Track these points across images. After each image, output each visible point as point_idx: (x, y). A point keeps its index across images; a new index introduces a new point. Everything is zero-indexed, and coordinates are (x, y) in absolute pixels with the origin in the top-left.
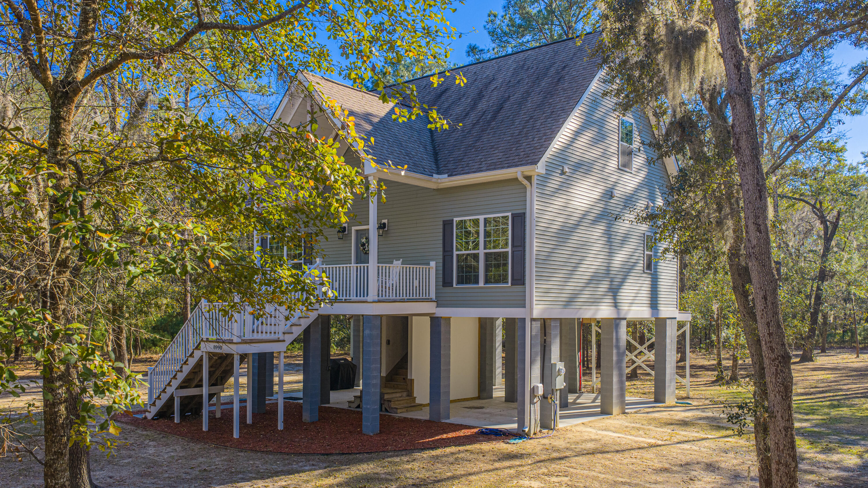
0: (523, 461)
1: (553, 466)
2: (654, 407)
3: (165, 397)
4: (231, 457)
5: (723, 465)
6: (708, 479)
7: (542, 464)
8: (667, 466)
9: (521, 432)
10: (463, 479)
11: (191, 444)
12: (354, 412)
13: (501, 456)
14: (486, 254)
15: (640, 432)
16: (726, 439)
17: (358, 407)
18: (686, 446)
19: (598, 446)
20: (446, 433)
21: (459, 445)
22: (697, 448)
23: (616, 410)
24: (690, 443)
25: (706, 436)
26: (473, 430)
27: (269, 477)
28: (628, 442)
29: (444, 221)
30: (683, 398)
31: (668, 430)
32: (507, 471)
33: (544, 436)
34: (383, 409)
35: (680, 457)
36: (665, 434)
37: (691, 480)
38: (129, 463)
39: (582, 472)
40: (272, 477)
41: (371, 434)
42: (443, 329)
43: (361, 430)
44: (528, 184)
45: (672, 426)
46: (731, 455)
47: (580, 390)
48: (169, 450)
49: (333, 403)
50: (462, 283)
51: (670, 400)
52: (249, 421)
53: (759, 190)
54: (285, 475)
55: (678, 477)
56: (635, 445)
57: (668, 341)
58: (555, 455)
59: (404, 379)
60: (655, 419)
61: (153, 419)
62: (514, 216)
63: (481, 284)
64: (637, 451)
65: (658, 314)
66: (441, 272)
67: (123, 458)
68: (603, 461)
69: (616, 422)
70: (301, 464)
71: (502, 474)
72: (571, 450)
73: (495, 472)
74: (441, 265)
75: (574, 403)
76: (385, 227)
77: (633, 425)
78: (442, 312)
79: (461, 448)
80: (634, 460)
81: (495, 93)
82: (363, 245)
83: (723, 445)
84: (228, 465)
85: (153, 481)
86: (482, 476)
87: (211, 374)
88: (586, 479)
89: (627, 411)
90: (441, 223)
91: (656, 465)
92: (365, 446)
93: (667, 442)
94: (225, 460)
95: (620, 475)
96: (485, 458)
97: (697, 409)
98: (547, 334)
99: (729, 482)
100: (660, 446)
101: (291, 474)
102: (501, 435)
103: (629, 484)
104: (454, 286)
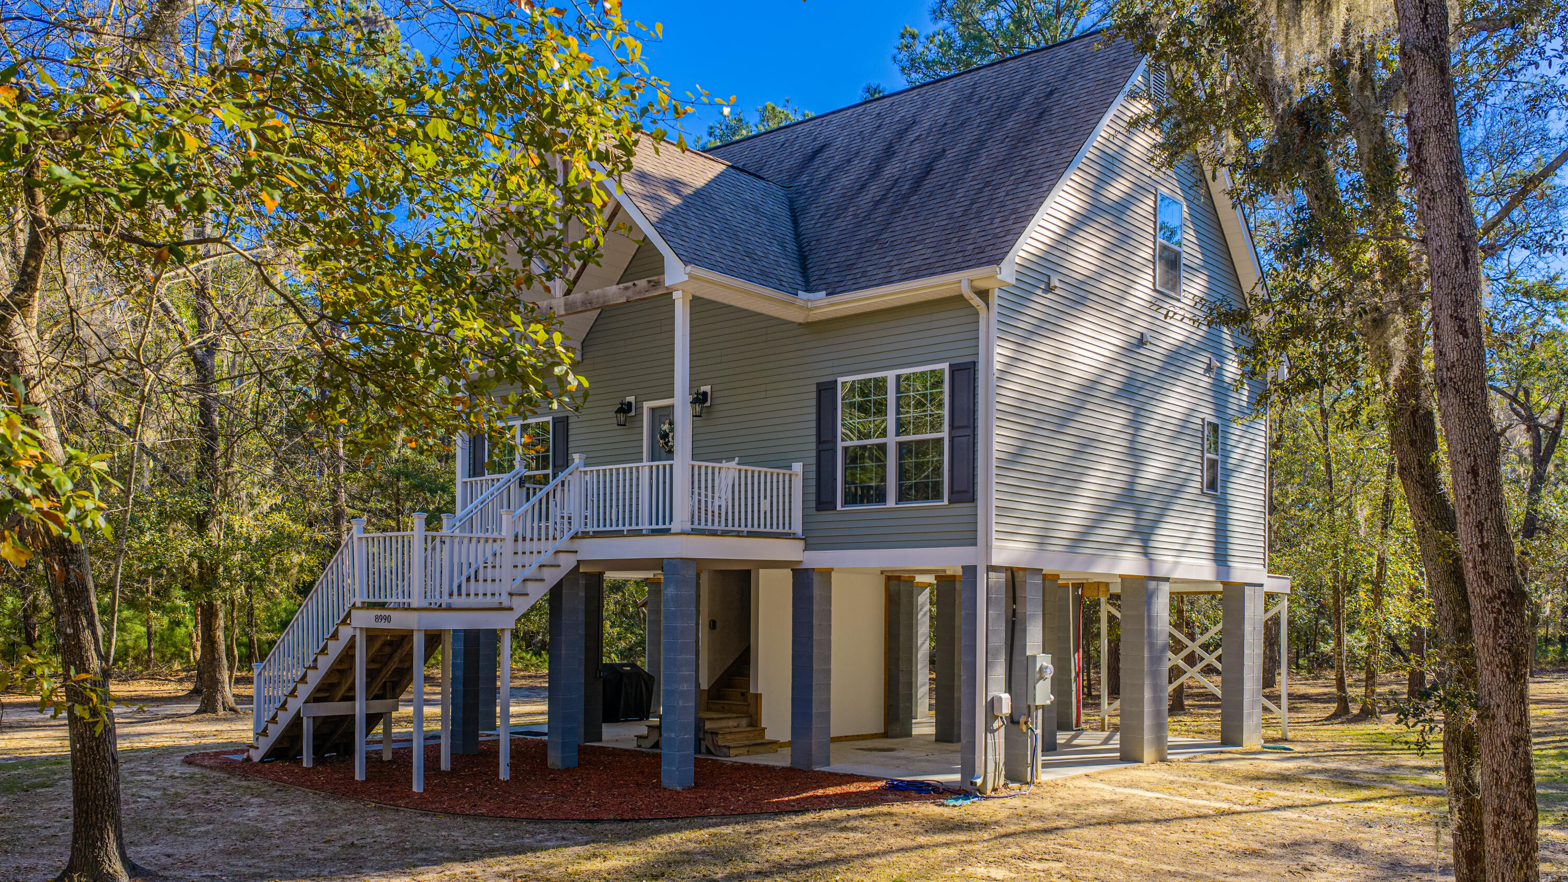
0: (974, 834)
1: (1032, 843)
2: (1221, 752)
3: (285, 718)
4: (406, 824)
5: (1365, 846)
6: (1339, 869)
7: (1011, 839)
8: (1257, 846)
9: (969, 787)
10: (857, 863)
11: (331, 802)
12: (648, 755)
13: (930, 826)
14: (900, 445)
15: (1198, 791)
16: (1366, 804)
17: (656, 745)
18: (1288, 814)
19: (1119, 811)
20: (822, 787)
21: (848, 807)
22: (1312, 818)
23: (1148, 754)
24: (1298, 810)
25: (1328, 799)
26: (874, 784)
27: (475, 858)
28: (1177, 806)
29: (818, 384)
30: (1275, 740)
31: (1251, 789)
32: (941, 851)
33: (1013, 793)
34: (703, 750)
35: (1279, 832)
36: (1246, 795)
37: (1306, 869)
38: (207, 833)
39: (1090, 854)
40: (482, 857)
41: (679, 789)
42: (817, 592)
43: (659, 782)
44: (983, 305)
45: (1260, 783)
46: (1380, 830)
47: (1078, 724)
48: (286, 811)
49: (607, 741)
50: (854, 502)
51: (1252, 739)
52: (445, 764)
53: (1463, 248)
54: (507, 854)
55: (1280, 866)
56: (1189, 812)
57: (1248, 628)
58: (1034, 825)
59: (743, 694)
60: (1224, 771)
61: (262, 761)
62: (954, 369)
63: (891, 502)
64: (1194, 821)
65: (1228, 574)
66: (813, 482)
67: (196, 824)
68: (1129, 836)
69: (1149, 774)
70: (539, 837)
71: (931, 855)
72: (1067, 817)
73: (919, 852)
74: (814, 468)
75: (1068, 744)
76: (706, 401)
77: (1183, 779)
78: (817, 559)
79: (852, 812)
80: (1191, 836)
81: (917, 146)
82: (665, 436)
83: (1362, 814)
84: (397, 837)
85: (250, 862)
86: (894, 858)
87: (371, 675)
88: (1099, 866)
89: (1169, 757)
90: (814, 388)
91: (1233, 844)
92: (666, 807)
93: (1251, 808)
94: (394, 829)
95: (1165, 859)
96: (899, 828)
97: (1303, 757)
98: (1018, 600)
99: (1381, 874)
100: (1239, 813)
101: (520, 853)
102: (928, 792)
103: (1184, 875)
104: (839, 507)
